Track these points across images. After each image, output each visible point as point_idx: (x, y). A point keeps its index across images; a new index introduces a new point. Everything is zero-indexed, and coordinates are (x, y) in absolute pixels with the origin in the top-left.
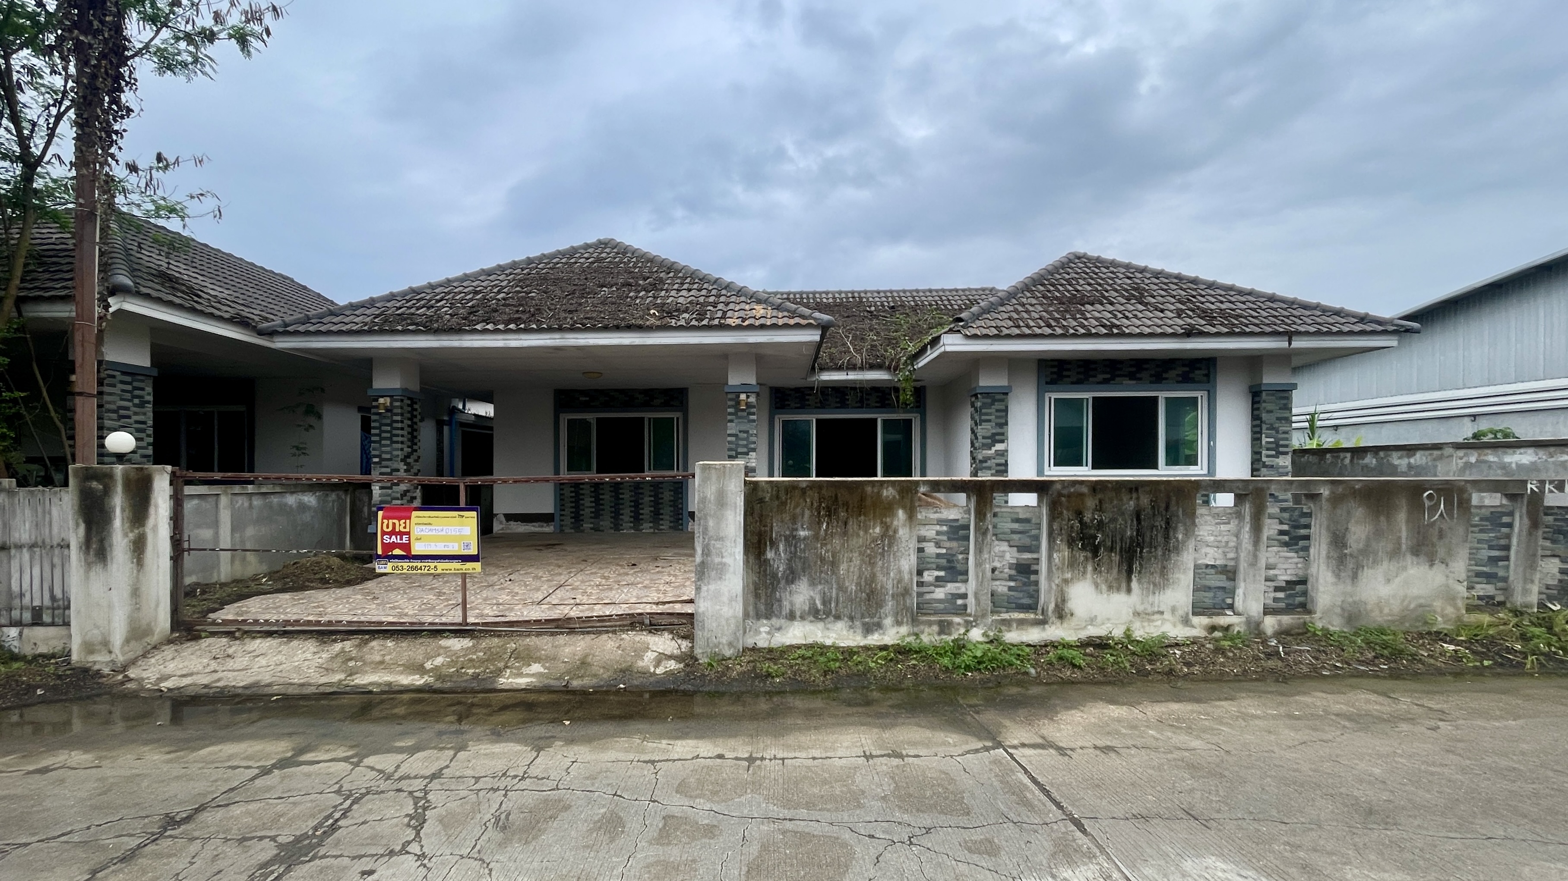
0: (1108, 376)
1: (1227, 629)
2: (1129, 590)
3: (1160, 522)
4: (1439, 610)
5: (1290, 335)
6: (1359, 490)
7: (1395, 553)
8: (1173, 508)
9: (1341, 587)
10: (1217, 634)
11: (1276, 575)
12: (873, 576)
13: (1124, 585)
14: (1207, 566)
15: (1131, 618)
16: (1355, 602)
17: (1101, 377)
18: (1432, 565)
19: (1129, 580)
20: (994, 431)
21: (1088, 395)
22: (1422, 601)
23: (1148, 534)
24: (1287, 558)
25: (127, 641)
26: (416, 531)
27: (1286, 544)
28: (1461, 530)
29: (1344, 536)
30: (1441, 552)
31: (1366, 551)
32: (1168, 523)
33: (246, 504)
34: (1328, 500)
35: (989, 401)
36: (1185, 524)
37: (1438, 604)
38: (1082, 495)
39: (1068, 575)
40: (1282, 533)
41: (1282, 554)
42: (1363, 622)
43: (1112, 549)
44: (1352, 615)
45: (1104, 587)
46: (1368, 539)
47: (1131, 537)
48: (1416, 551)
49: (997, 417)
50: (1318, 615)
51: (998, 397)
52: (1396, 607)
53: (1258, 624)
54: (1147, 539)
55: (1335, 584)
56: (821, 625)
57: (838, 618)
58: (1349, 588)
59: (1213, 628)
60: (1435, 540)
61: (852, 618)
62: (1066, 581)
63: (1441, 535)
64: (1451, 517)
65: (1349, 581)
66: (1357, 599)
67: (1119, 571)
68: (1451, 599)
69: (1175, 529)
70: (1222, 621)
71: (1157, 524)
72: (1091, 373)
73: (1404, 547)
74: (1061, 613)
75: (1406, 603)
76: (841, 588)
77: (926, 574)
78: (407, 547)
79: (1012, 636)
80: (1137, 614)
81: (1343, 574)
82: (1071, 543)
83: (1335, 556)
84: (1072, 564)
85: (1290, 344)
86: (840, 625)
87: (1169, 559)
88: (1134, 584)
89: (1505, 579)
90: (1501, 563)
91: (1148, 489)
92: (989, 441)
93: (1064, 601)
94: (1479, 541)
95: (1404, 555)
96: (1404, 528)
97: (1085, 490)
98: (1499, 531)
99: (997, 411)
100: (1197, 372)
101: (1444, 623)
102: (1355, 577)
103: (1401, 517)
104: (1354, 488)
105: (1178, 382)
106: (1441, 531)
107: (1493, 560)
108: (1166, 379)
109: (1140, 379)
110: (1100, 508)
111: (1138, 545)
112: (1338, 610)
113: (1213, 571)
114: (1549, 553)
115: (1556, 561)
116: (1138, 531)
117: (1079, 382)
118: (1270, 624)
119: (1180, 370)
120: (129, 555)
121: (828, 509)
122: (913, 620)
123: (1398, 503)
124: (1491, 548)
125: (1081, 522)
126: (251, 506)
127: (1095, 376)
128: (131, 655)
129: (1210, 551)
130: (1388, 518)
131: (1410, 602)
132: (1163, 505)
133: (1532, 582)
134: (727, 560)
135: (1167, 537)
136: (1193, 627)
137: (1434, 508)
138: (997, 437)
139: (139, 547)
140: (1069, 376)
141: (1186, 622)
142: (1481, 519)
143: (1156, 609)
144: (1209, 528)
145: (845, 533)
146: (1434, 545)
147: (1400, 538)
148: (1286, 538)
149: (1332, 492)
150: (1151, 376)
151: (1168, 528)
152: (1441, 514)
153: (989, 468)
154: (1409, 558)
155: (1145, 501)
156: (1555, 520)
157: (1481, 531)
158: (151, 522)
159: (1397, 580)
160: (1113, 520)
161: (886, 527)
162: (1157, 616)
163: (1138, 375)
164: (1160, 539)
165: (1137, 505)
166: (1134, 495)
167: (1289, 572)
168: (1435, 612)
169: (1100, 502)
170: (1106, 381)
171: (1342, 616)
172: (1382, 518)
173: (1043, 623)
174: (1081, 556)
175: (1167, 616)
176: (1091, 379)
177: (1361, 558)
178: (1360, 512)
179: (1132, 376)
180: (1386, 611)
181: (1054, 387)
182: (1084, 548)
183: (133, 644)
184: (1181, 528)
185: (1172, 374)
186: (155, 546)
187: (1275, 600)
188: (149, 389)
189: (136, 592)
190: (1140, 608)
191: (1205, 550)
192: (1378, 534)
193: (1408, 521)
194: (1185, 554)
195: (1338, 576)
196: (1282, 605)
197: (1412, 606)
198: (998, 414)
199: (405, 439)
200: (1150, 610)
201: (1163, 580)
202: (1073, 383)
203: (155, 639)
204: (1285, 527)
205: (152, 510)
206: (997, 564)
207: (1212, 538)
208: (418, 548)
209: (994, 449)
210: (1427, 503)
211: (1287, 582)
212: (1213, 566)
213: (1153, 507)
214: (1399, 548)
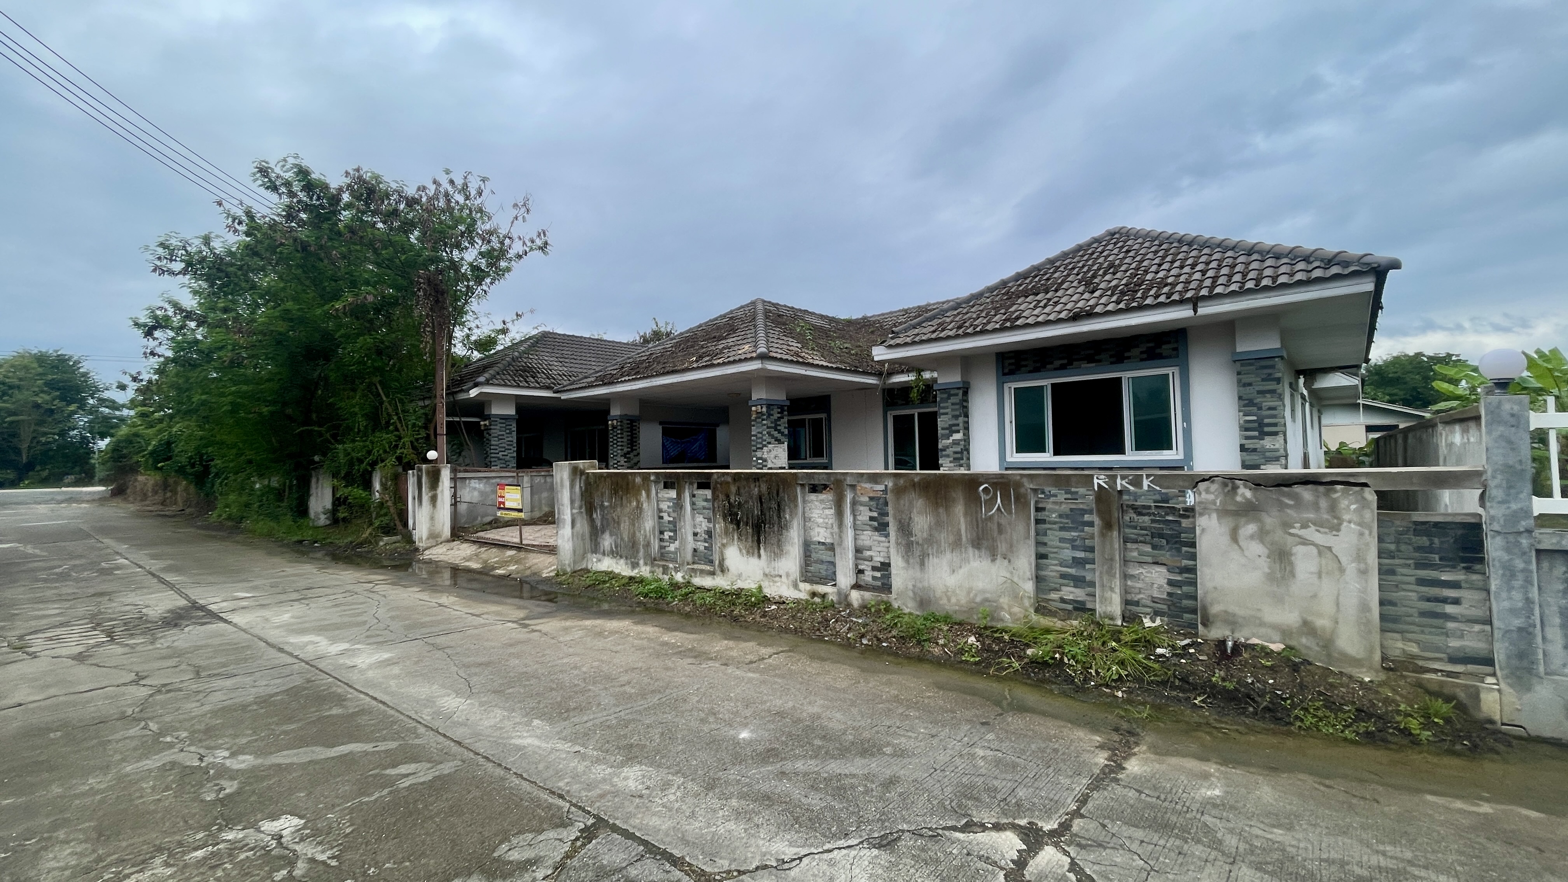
0: (1065, 361)
1: (824, 596)
2: (759, 556)
3: (774, 505)
4: (1006, 607)
6: (919, 483)
7: (957, 544)
8: (781, 494)
9: (911, 572)
10: (817, 600)
11: (871, 557)
12: (634, 533)
13: (756, 551)
14: (819, 543)
15: (761, 577)
16: (924, 588)
17: (1058, 363)
18: (993, 560)
19: (759, 549)
20: (951, 423)
21: (1046, 383)
22: (988, 595)
23: (768, 514)
24: (879, 542)
25: (428, 539)
26: (507, 496)
27: (876, 529)
28: (1021, 528)
29: (909, 525)
30: (1002, 547)
31: (930, 540)
32: (779, 506)
34: (892, 491)
35: (945, 396)
36: (790, 507)
37: (1004, 601)
38: (728, 483)
39: (725, 541)
40: (872, 519)
41: (875, 538)
42: (933, 609)
43: (747, 524)
44: (923, 602)
45: (744, 551)
46: (930, 528)
47: (758, 515)
48: (977, 543)
49: (953, 410)
50: (893, 596)
51: (952, 392)
52: (963, 599)
53: (847, 596)
54: (767, 517)
55: (904, 568)
58: (918, 574)
59: (814, 594)
60: (995, 534)
62: (724, 545)
63: (1001, 530)
64: (1010, 513)
65: (917, 567)
66: (926, 584)
67: (753, 541)
68: (1016, 597)
69: (784, 511)
70: (821, 589)
71: (772, 506)
73: (964, 539)
74: (723, 570)
75: (972, 595)
77: (665, 533)
78: (503, 503)
79: (698, 581)
80: (765, 575)
81: (911, 561)
82: (725, 518)
83: (904, 542)
84: (726, 532)
86: (622, 561)
87: (781, 535)
88: (762, 551)
89: (1092, 584)
90: (1088, 566)
91: (764, 479)
92: (947, 432)
93: (723, 559)
95: (966, 548)
96: (962, 520)
97: (729, 479)
98: (1083, 531)
99: (953, 404)
100: (1164, 347)
101: (1013, 623)
102: (922, 564)
103: (959, 509)
104: (913, 480)
105: (1142, 360)
106: (999, 525)
107: (1078, 563)
108: (1129, 358)
109: (1099, 361)
110: (738, 493)
111: (763, 522)
112: (911, 594)
113: (823, 547)
114: (1149, 559)
115: (1163, 570)
116: (762, 511)
117: (1036, 370)
118: (855, 597)
119: (1143, 348)
120: (429, 503)
122: (652, 563)
123: (954, 495)
124: (1074, 548)
125: (729, 502)
127: (1052, 363)
129: (822, 531)
130: (947, 508)
131: (976, 595)
132: (775, 492)
133: (1112, 589)
135: (779, 517)
136: (800, 591)
137: (991, 502)
138: (954, 428)
139: (434, 500)
140: (1026, 366)
141: (796, 586)
143: (777, 573)
144: (818, 512)
146: (994, 540)
147: (959, 530)
148: (876, 524)
149: (895, 485)
150: (1111, 356)
151: (780, 509)
152: (999, 509)
153: (948, 456)
154: (971, 550)
155: (764, 488)
158: (440, 489)
159: (961, 571)
160: (746, 502)
161: (638, 502)
162: (777, 579)
164: (775, 518)
165: (760, 491)
166: (757, 484)
167: (882, 554)
168: (1002, 608)
169: (739, 488)
170: (1063, 367)
171: (914, 599)
172: (941, 510)
173: (713, 573)
174: (731, 527)
175: (784, 579)
176: (1048, 366)
177: (926, 546)
178: (919, 503)
179: (1090, 359)
180: (953, 600)
181: (1011, 377)
182: (732, 522)
184: (788, 511)
185: (1135, 352)
186: (442, 499)
187: (874, 578)
188: (515, 425)
189: (432, 518)
190: (767, 571)
191: (817, 530)
192: (939, 524)
193: (966, 514)
194: (792, 531)
195: (907, 562)
196: (879, 583)
197: (978, 599)
199: (625, 444)
200: (773, 573)
201: (778, 551)
202: (1030, 372)
203: (443, 539)
204: (875, 514)
206: (698, 530)
207: (821, 520)
208: (508, 505)
210: (983, 497)
211: (882, 563)
212: (823, 544)
213: (769, 493)
214: (960, 539)
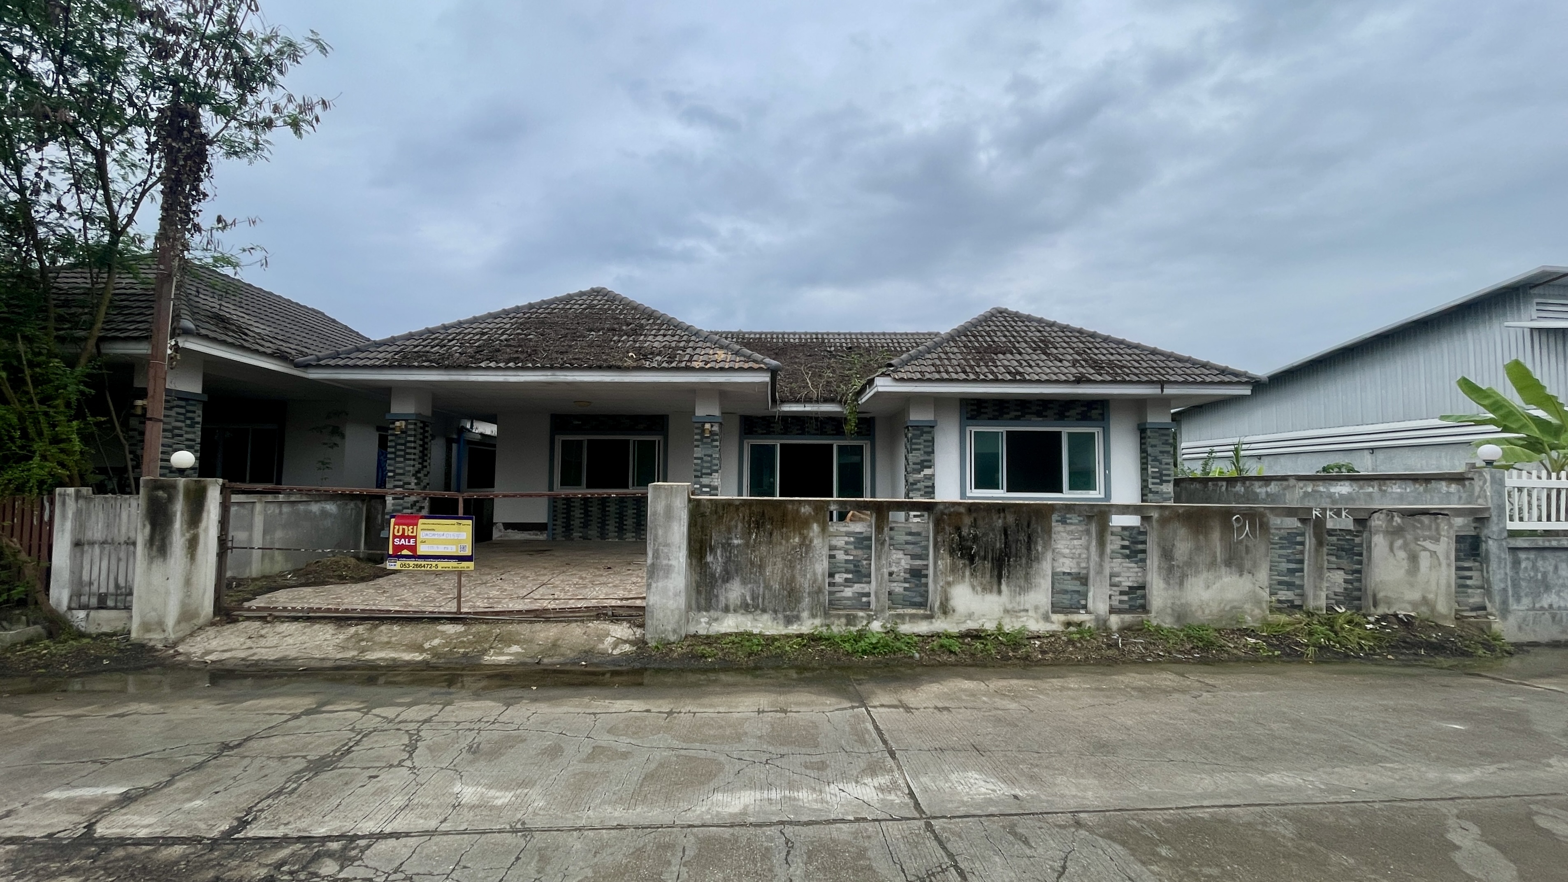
0: (1019, 413)
1: (1080, 624)
2: (1000, 592)
3: (1023, 537)
4: (1249, 611)
5: (1162, 384)
6: (1183, 514)
7: (1212, 565)
8: (1033, 525)
9: (1170, 592)
10: (1072, 629)
11: (1120, 582)
12: (793, 578)
13: (995, 587)
14: (1064, 573)
15: (1002, 614)
16: (1182, 604)
17: (1013, 414)
18: (1241, 575)
19: (1000, 583)
20: (922, 458)
21: (1002, 429)
22: (1235, 604)
23: (1014, 546)
24: (1129, 568)
25: (178, 622)
26: (422, 535)
27: (1127, 557)
28: (1262, 548)
29: (1172, 551)
30: (1248, 564)
31: (1190, 563)
32: (1029, 537)
33: (277, 511)
34: (1158, 521)
35: (918, 432)
36: (1043, 539)
37: (1247, 607)
38: (959, 514)
39: (951, 579)
40: (1124, 547)
41: (1125, 565)
42: (1189, 621)
43: (985, 558)
44: (1180, 615)
45: (979, 589)
46: (1191, 554)
47: (1000, 549)
48: (1228, 563)
49: (925, 447)
50: (1153, 614)
51: (926, 429)
52: (1215, 608)
53: (1105, 621)
54: (1013, 551)
55: (1165, 589)
56: (750, 617)
57: (764, 611)
58: (1178, 593)
59: (1068, 624)
60: (1244, 554)
61: (775, 612)
62: (949, 584)
63: (1248, 551)
64: (1255, 537)
65: (1177, 587)
66: (1183, 601)
67: (991, 577)
68: (1258, 602)
69: (1036, 543)
70: (1076, 618)
71: (1021, 538)
72: (1005, 410)
73: (1219, 560)
74: (945, 609)
75: (1222, 605)
76: (768, 587)
77: (837, 576)
78: (413, 548)
79: (906, 628)
80: (1006, 611)
81: (1171, 582)
82: (952, 553)
83: (1166, 566)
84: (953, 570)
85: (1162, 391)
86: (766, 617)
87: (1031, 567)
88: (1004, 587)
89: (1301, 587)
90: (1297, 574)
91: (1012, 510)
92: (919, 467)
93: (947, 600)
94: (1280, 556)
95: (1220, 567)
96: (1218, 544)
97: (962, 510)
98: (1295, 548)
99: (925, 441)
100: (1093, 411)
101: (1254, 622)
102: (1181, 584)
103: (1216, 536)
104: (1177, 512)
105: (1077, 420)
106: (1247, 547)
107: (1291, 572)
108: (1068, 417)
109: (1046, 416)
110: (975, 525)
111: (1006, 555)
112: (1169, 611)
113: (1069, 577)
114: (1334, 566)
115: (1341, 572)
116: (1006, 543)
117: (995, 418)
118: (1114, 621)
119: (1079, 410)
120: (185, 551)
121: (757, 522)
122: (825, 614)
123: (1212, 524)
124: (1289, 561)
125: (960, 536)
126: (281, 513)
127: (1008, 413)
128: (180, 634)
129: (1067, 562)
130: (1206, 535)
131: (1226, 605)
132: (1025, 524)
133: (1321, 589)
134: (673, 562)
135: (1029, 549)
136: (1052, 622)
137: (1241, 529)
138: (925, 464)
139: (192, 545)
140: (986, 413)
141: (1047, 618)
142: (1280, 539)
143: (1022, 608)
144: (1064, 542)
145: (770, 542)
146: (1242, 559)
147: (1215, 552)
148: (1127, 552)
149: (1161, 516)
150: (1055, 414)
151: (1030, 542)
152: (1247, 534)
153: (919, 490)
154: (1223, 569)
155: (1011, 519)
156: (1338, 540)
157: (1281, 548)
158: (203, 525)
159: (1215, 587)
160: (985, 535)
161: (804, 538)
162: (1022, 614)
163: (1044, 414)
164: (1024, 550)
165: (1005, 523)
166: (1002, 515)
167: (1130, 579)
168: (1246, 612)
169: (975, 520)
170: (1017, 418)
171: (1172, 615)
172: (1201, 537)
173: (930, 617)
174: (960, 563)
175: (1031, 613)
176: (1005, 416)
177: (1185, 568)
178: (1182, 532)
179: (1039, 414)
180: (1207, 612)
181: (974, 422)
182: (962, 557)
183: (183, 625)
184: (1040, 542)
185: (1072, 412)
186: (206, 544)
187: (1121, 602)
188: (200, 412)
189: (188, 582)
190: (1009, 607)
191: (1062, 560)
192: (1198, 548)
193: (1221, 539)
194: (1044, 563)
195: (1168, 583)
196: (1126, 606)
197: (1228, 608)
198: (926, 444)
199: (417, 457)
200: (1017, 608)
201: (1027, 585)
202: (989, 419)
203: (201, 621)
204: (1126, 543)
205: (205, 515)
206: (894, 569)
207: (1067, 551)
208: (422, 550)
209: (922, 473)
210: (1236, 525)
211: (1130, 587)
212: (1069, 574)
213: (1017, 525)
214: (1216, 560)
